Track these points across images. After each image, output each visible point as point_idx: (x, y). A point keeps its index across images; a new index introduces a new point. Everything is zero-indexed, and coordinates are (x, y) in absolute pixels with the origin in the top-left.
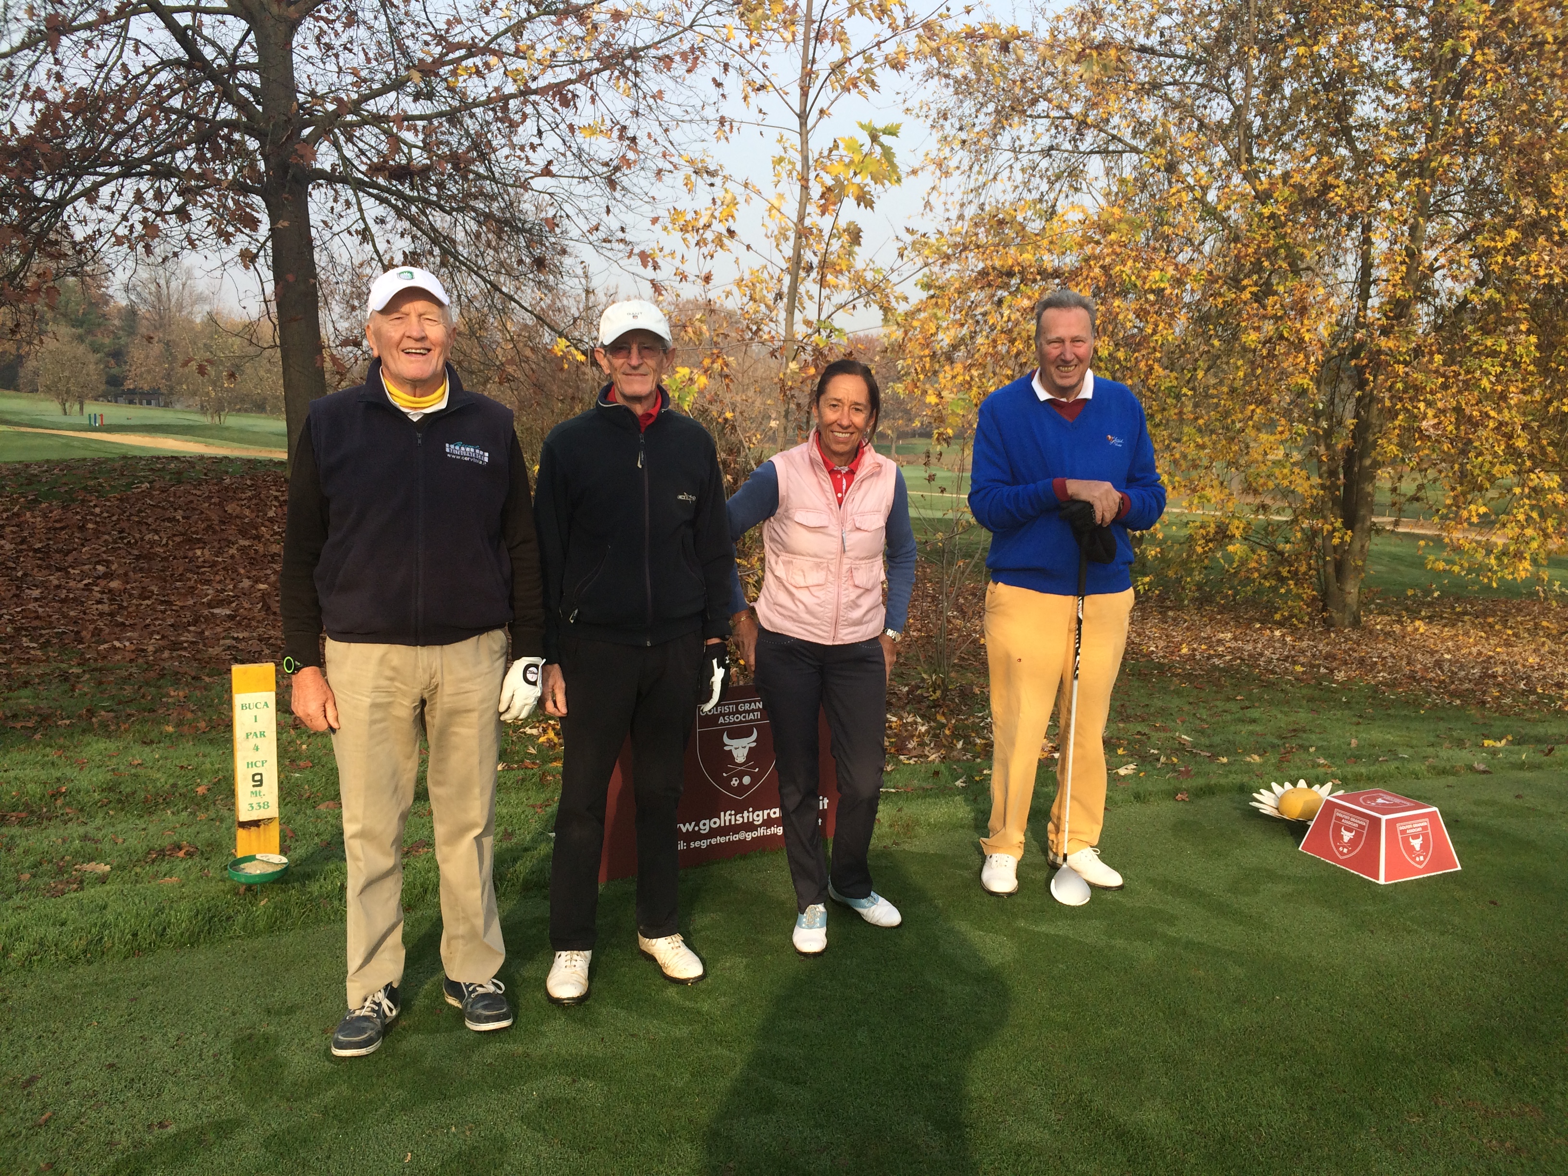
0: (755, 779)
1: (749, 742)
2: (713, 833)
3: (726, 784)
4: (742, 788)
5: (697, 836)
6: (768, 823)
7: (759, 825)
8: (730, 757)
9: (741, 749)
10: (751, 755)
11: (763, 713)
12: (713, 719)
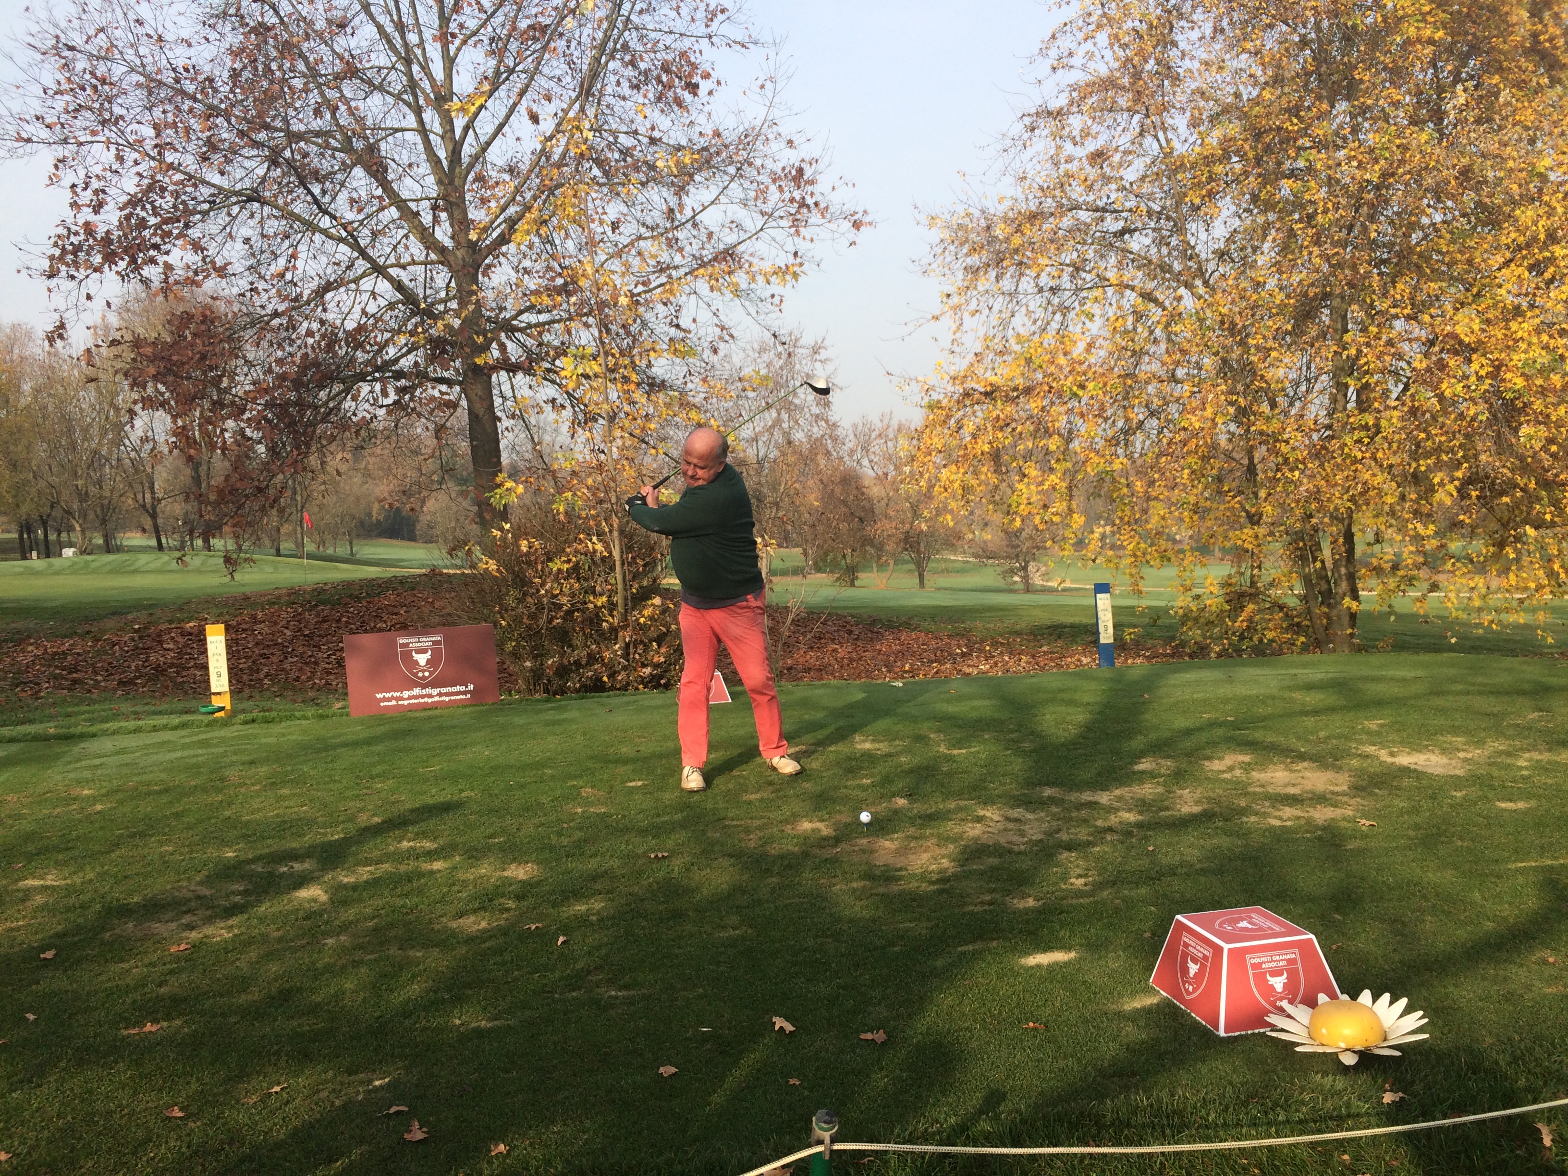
0: (431, 673)
1: (427, 656)
2: (410, 698)
3: (415, 675)
4: (424, 678)
5: (402, 699)
6: (440, 694)
7: (435, 695)
8: (417, 662)
9: (422, 659)
10: (428, 661)
11: (434, 643)
12: (406, 645)
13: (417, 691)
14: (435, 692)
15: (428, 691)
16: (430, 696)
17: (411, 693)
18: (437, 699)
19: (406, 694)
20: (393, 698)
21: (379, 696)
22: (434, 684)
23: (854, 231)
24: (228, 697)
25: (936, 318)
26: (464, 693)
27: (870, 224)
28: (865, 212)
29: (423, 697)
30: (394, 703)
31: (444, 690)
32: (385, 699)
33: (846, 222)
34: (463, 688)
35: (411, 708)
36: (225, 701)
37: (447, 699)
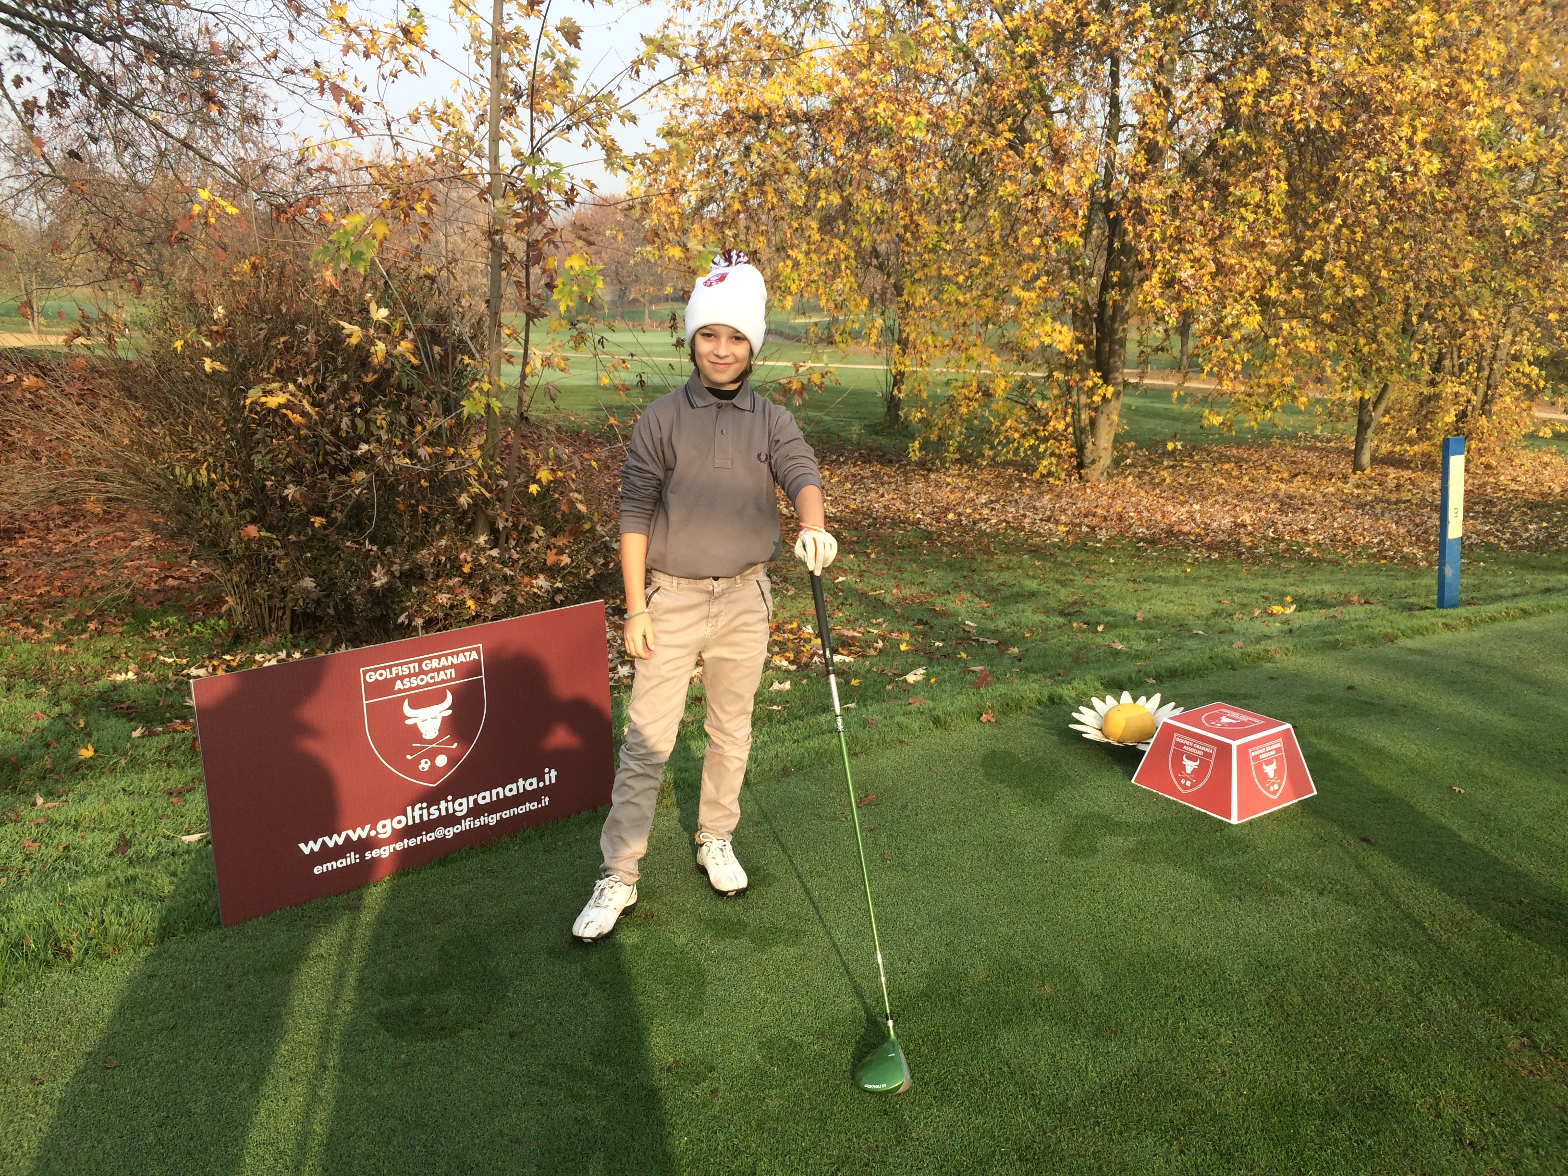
0: (453, 757)
1: (443, 709)
2: (398, 835)
3: (412, 768)
4: (434, 773)
6: (476, 812)
7: (462, 816)
8: (414, 733)
9: (429, 721)
10: (445, 725)
11: (461, 668)
12: (387, 686)
13: (415, 814)
14: (462, 806)
15: (445, 807)
16: (450, 820)
17: (398, 822)
18: (466, 824)
19: (385, 828)
20: (347, 846)
21: (308, 848)
22: (461, 785)
26: (534, 795)
30: (352, 858)
31: (485, 798)
32: (327, 854)
34: (531, 784)
35: (400, 863)
37: (492, 820)
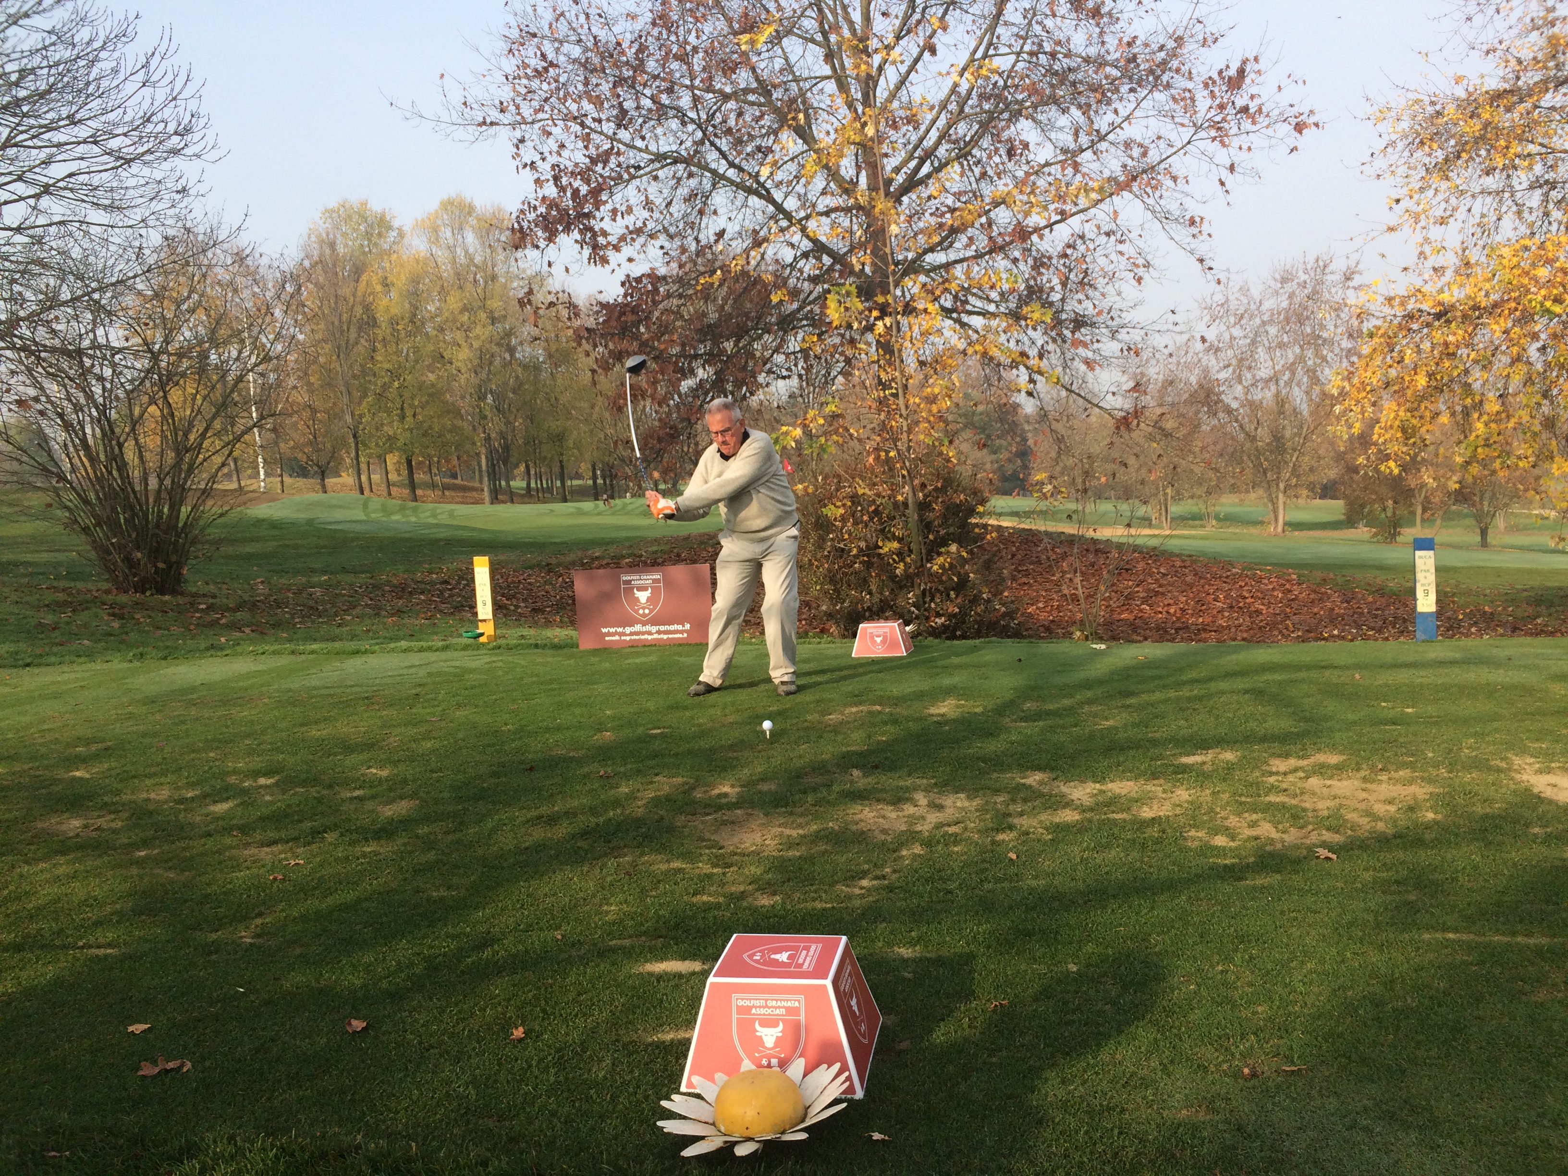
0: (651, 611)
1: (648, 593)
2: (632, 634)
3: (637, 612)
4: (644, 615)
5: (624, 634)
6: (659, 632)
7: (652, 633)
8: (637, 599)
9: (643, 596)
10: (648, 599)
11: (655, 581)
12: (629, 582)
13: (638, 628)
14: (654, 629)
15: (648, 628)
16: (650, 633)
17: (632, 629)
18: (656, 636)
19: (628, 630)
20: (616, 633)
21: (604, 630)
22: (654, 622)
23: (1297, 135)
24: (492, 623)
25: (1391, 229)
26: (681, 632)
27: (1317, 125)
28: (1311, 112)
29: (643, 633)
30: (617, 638)
31: (662, 628)
32: (609, 634)
33: (1286, 125)
34: (680, 627)
35: (633, 645)
36: (487, 629)
37: (665, 637)
